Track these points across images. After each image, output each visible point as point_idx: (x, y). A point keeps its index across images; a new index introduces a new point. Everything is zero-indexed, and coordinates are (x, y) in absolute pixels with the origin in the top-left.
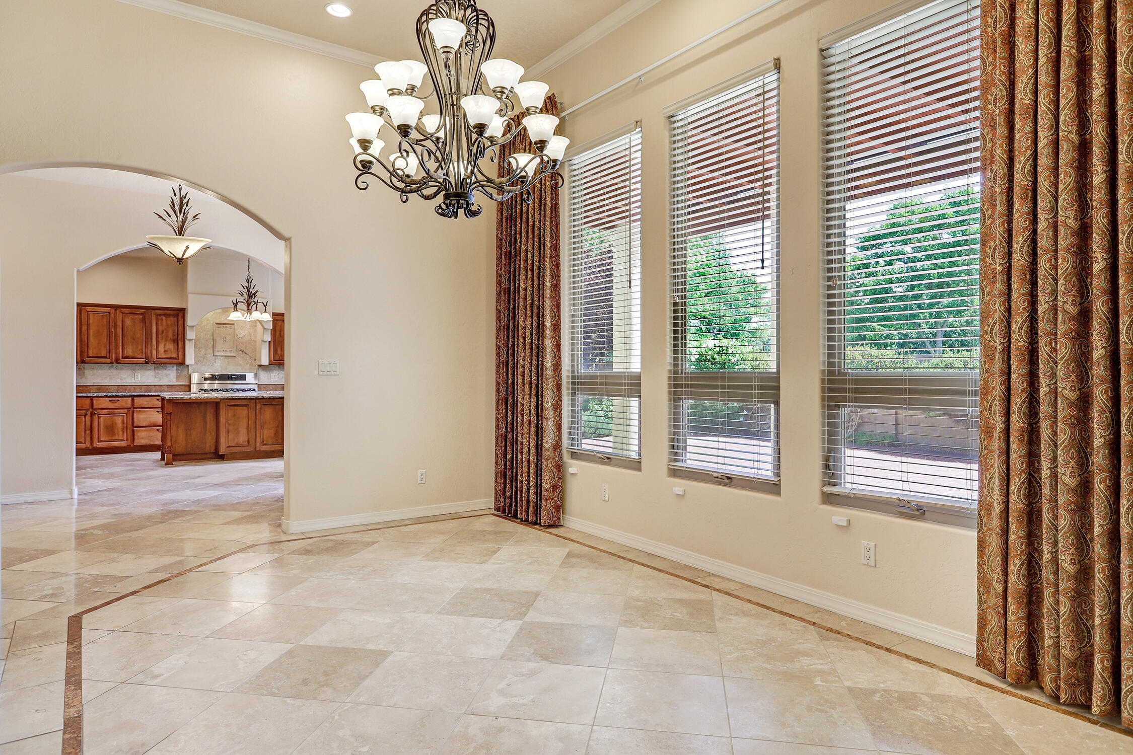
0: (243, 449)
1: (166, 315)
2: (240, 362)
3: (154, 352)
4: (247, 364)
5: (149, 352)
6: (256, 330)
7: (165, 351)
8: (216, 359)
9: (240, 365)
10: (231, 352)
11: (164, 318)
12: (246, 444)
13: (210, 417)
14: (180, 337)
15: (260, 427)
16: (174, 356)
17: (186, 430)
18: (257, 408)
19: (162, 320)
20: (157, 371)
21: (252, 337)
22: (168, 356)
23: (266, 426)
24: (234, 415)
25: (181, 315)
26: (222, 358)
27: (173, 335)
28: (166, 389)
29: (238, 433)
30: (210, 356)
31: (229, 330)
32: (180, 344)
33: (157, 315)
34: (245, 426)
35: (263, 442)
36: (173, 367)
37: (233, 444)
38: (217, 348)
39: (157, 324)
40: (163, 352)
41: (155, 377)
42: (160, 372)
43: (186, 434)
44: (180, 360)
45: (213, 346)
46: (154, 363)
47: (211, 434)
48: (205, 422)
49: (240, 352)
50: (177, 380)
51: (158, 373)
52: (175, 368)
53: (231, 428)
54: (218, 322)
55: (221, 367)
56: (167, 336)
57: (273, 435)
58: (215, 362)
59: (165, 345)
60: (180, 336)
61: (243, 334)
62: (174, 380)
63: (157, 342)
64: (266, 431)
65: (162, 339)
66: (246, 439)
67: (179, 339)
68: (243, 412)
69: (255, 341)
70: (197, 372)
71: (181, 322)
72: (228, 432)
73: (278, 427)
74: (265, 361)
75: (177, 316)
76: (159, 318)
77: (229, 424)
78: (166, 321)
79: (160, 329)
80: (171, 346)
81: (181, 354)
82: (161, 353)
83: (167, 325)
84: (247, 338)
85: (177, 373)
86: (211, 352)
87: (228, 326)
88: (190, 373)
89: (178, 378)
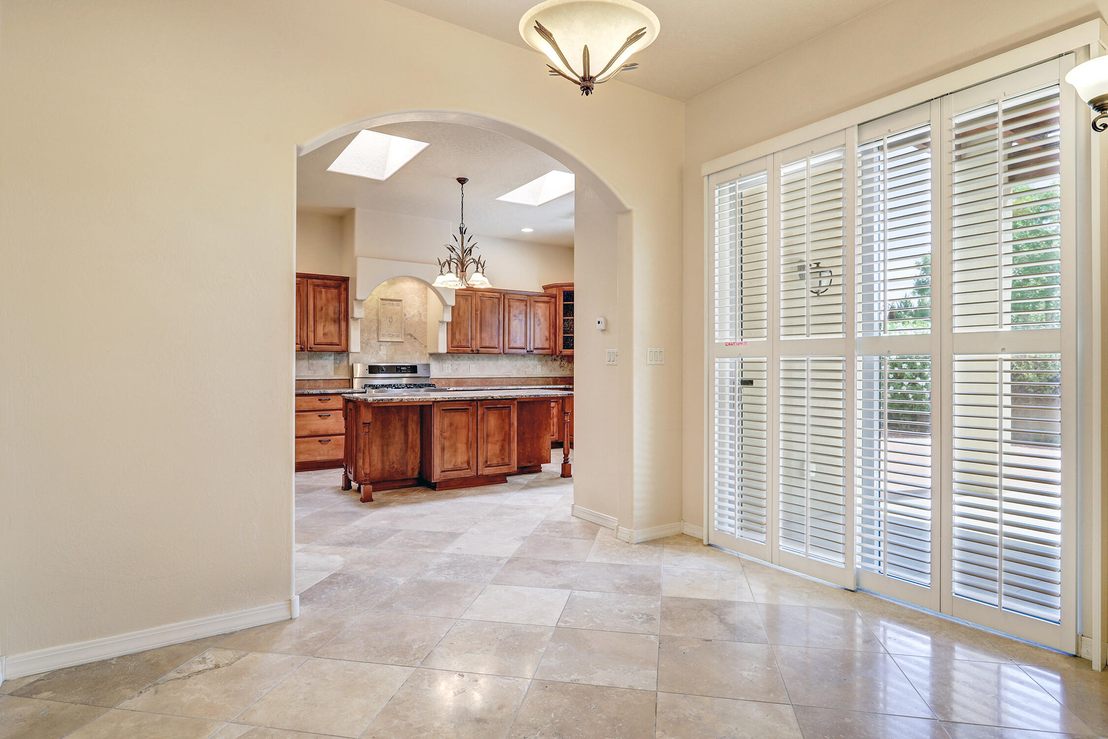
0: (462, 474)
1: (326, 286)
2: (409, 350)
3: (311, 335)
4: (416, 352)
5: (305, 335)
6: (426, 308)
7: (325, 334)
8: (381, 345)
9: (409, 353)
10: (398, 336)
11: (323, 290)
12: (465, 466)
13: (413, 428)
14: (342, 316)
15: (482, 440)
16: (336, 340)
17: (382, 446)
18: (479, 412)
19: (321, 292)
20: (311, 361)
21: (423, 318)
22: (328, 341)
23: (490, 439)
24: (451, 425)
25: (343, 286)
26: (388, 344)
27: (335, 313)
28: (322, 385)
29: (455, 451)
30: (374, 342)
31: (396, 308)
32: (343, 324)
33: (316, 286)
34: (464, 440)
35: (486, 462)
36: (330, 356)
37: (450, 467)
38: (382, 332)
39: (314, 297)
40: (322, 334)
41: (309, 369)
42: (314, 362)
43: (383, 452)
44: (343, 347)
45: (378, 329)
46: (311, 350)
47: (414, 451)
48: (406, 434)
49: (409, 337)
50: (335, 373)
51: (312, 363)
52: (332, 357)
53: (447, 444)
54: (383, 297)
55: (387, 355)
56: (327, 314)
57: (498, 452)
58: (380, 349)
59: (324, 326)
60: (342, 314)
61: (412, 313)
62: (332, 373)
63: (315, 321)
64: (490, 446)
65: (321, 318)
66: (466, 459)
67: (343, 317)
68: (461, 419)
69: (426, 323)
70: (359, 363)
71: (343, 296)
72: (443, 449)
73: (504, 440)
74: (443, 348)
75: (338, 287)
76: (318, 289)
77: (445, 438)
78: (326, 293)
79: (319, 304)
80: (332, 328)
81: (343, 338)
82: (320, 338)
83: (327, 300)
84: (416, 319)
85: (335, 363)
86: (375, 336)
87: (394, 303)
88: (351, 364)
89: (336, 369)
